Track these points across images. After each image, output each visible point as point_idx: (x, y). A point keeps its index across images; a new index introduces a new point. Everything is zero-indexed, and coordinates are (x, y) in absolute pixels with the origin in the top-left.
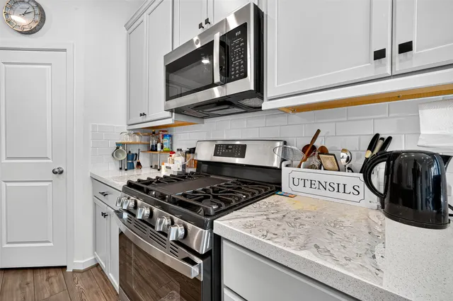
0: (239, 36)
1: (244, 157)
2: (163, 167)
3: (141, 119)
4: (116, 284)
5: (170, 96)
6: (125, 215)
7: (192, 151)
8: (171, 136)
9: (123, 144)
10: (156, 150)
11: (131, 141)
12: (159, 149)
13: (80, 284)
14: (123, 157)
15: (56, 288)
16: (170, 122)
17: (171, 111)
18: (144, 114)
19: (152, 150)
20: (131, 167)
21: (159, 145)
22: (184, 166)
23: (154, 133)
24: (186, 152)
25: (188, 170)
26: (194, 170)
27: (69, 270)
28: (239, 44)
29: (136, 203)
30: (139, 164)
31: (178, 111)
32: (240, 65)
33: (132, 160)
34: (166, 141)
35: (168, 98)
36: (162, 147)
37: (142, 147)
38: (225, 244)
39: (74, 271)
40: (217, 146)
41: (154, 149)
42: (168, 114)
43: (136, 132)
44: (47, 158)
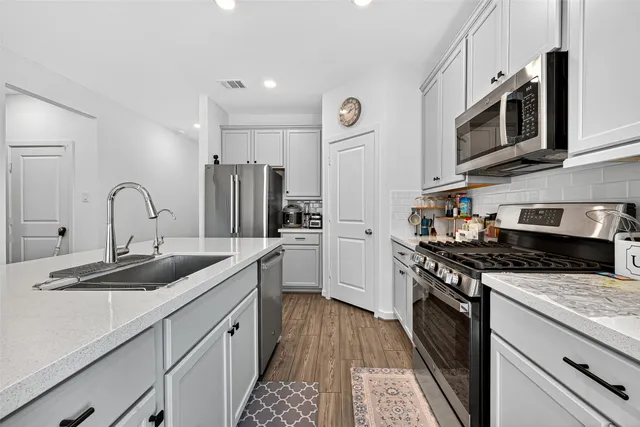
0: (530, 92)
1: (558, 225)
2: (457, 235)
3: (435, 183)
4: (410, 333)
5: (462, 158)
6: (418, 270)
7: (493, 217)
8: (470, 200)
9: (418, 209)
10: (452, 216)
11: (426, 206)
12: (455, 215)
13: (384, 329)
14: (418, 222)
15: (368, 323)
16: (463, 185)
17: (465, 174)
18: (438, 179)
19: (447, 216)
20: (425, 233)
21: (455, 210)
22: (481, 235)
23: (450, 196)
24: (486, 219)
25: (487, 240)
26: (495, 240)
27: (376, 316)
28: (529, 100)
29: (425, 259)
30: (433, 231)
31: (472, 173)
32: (530, 123)
33: (427, 225)
34: (464, 206)
35: (459, 162)
36: (459, 213)
37: (437, 213)
38: (493, 295)
39: (379, 318)
40: (523, 211)
41: (449, 214)
42: (461, 177)
43: (431, 197)
44: (361, 221)
